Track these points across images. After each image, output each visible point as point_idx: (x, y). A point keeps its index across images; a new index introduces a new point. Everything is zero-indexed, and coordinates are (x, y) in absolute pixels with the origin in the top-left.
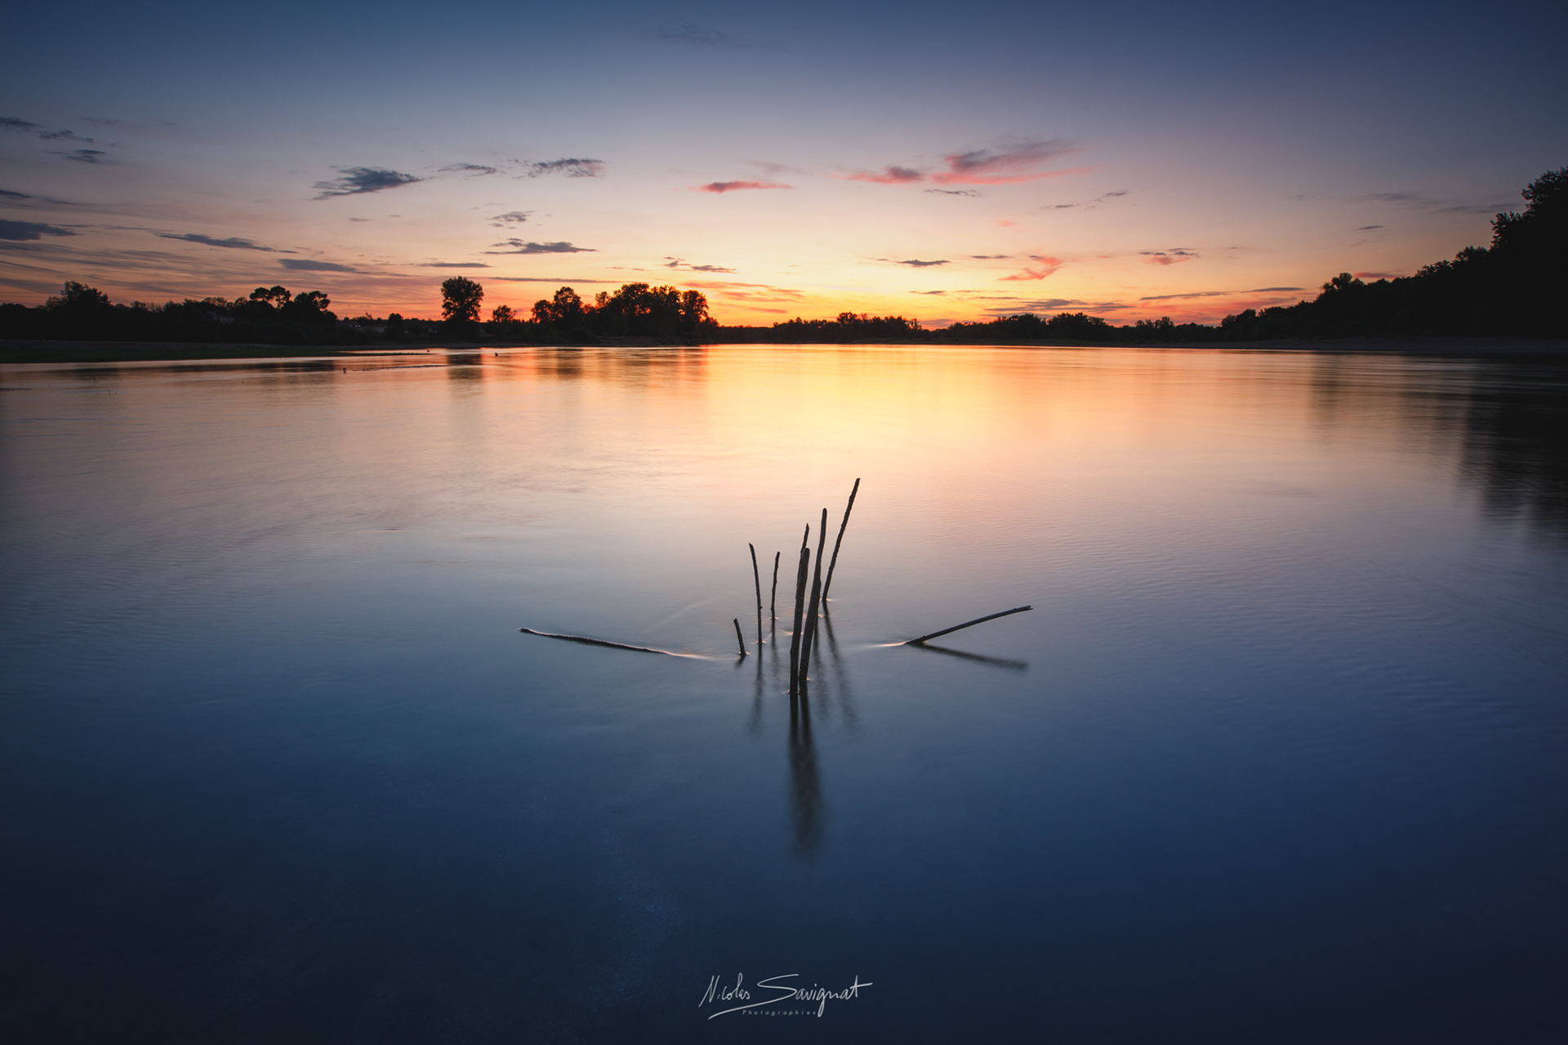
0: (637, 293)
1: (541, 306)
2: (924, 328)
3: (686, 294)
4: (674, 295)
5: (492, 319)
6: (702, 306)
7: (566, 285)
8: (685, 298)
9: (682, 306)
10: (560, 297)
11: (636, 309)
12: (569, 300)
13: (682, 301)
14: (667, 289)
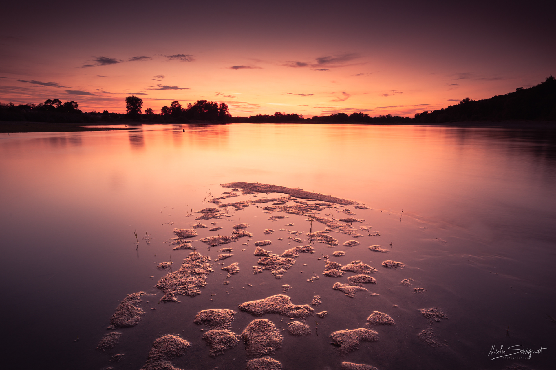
0: (203, 104)
1: (165, 109)
2: (304, 118)
3: (220, 104)
5: (146, 113)
6: (227, 109)
8: (220, 106)
9: (220, 109)
10: (173, 104)
11: (202, 110)
12: (177, 106)
13: (219, 107)
14: (214, 102)
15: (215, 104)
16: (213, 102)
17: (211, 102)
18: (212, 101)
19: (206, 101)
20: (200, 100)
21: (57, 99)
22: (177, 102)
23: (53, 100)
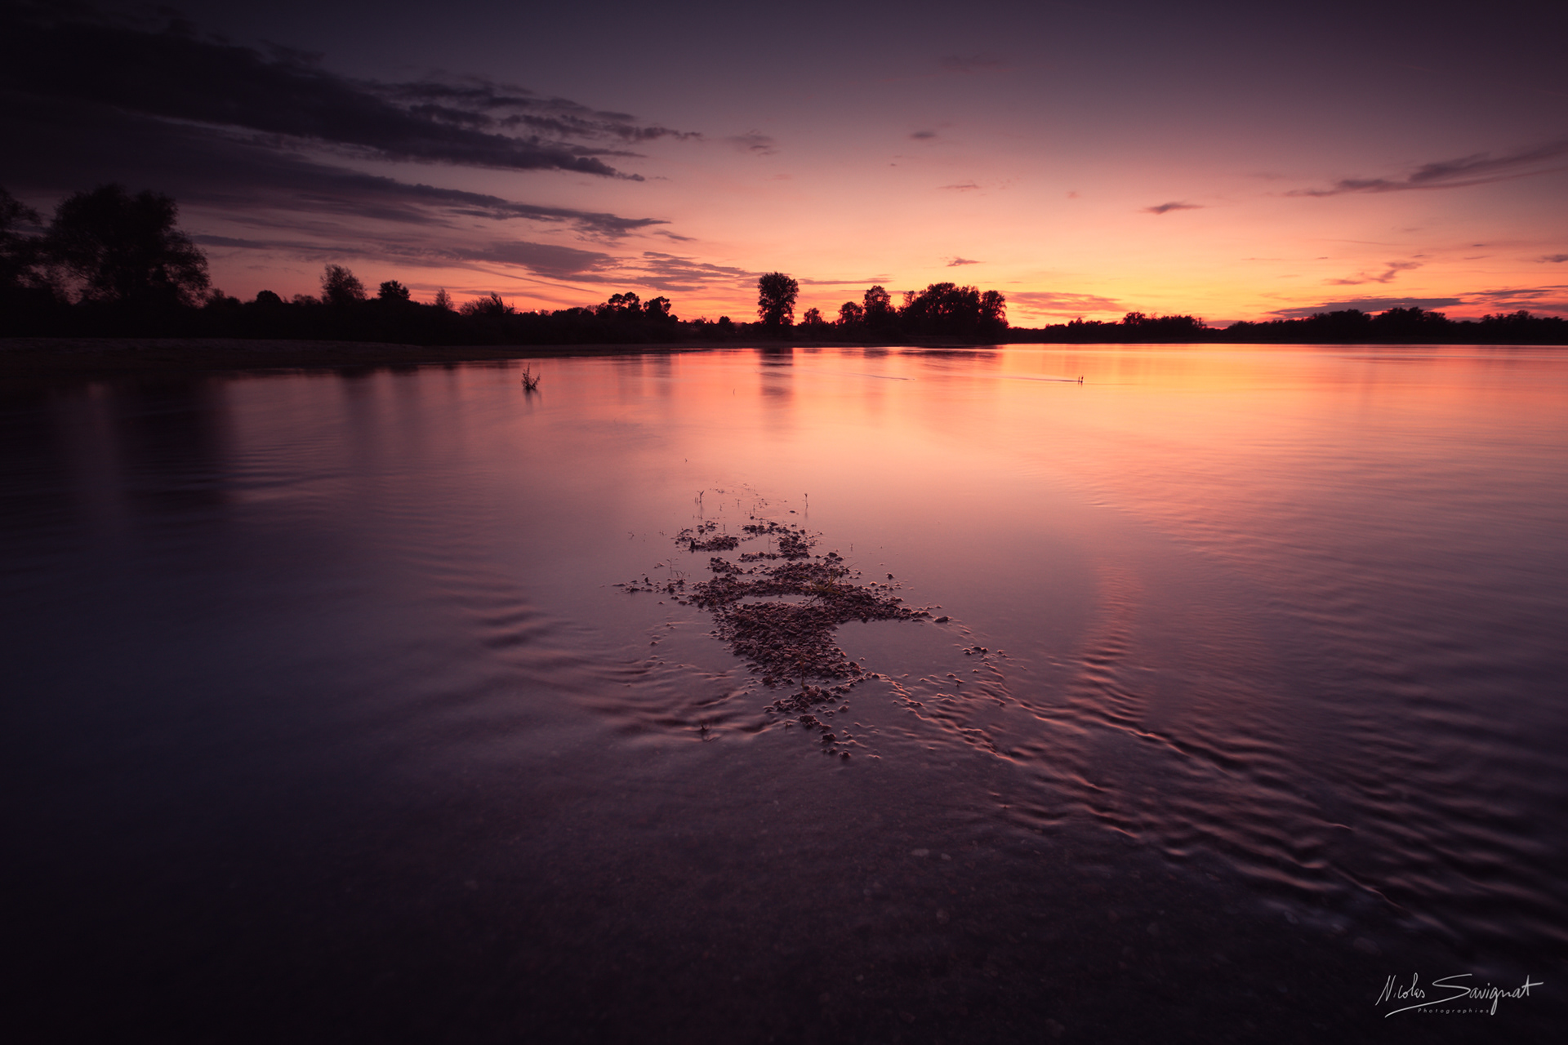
0: (942, 293)
1: (848, 308)
2: (1209, 327)
3: (985, 294)
4: (975, 294)
5: (804, 321)
6: (1001, 306)
7: (877, 285)
8: (984, 298)
9: (982, 306)
10: (871, 296)
11: (940, 308)
12: (880, 299)
13: (981, 301)
14: (970, 288)
15: (973, 293)
16: (967, 289)
17: (964, 288)
18: (966, 286)
19: (951, 285)
20: (935, 283)
21: (631, 293)
22: (879, 288)
23: (624, 295)
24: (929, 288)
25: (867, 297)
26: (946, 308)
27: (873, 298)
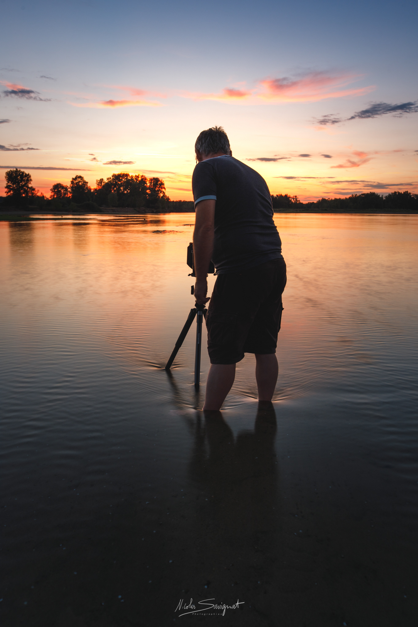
0: (122, 180)
1: (58, 187)
2: (301, 202)
3: (151, 180)
4: (144, 180)
6: (162, 188)
7: (79, 175)
8: (150, 183)
9: (149, 188)
10: (75, 181)
11: (120, 189)
12: (81, 183)
13: (148, 185)
16: (138, 177)
19: (127, 175)
24: (113, 176)
25: (72, 182)
26: (125, 189)
27: (76, 183)
